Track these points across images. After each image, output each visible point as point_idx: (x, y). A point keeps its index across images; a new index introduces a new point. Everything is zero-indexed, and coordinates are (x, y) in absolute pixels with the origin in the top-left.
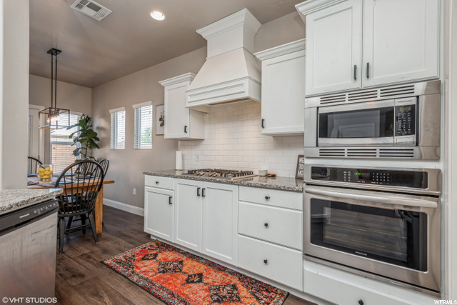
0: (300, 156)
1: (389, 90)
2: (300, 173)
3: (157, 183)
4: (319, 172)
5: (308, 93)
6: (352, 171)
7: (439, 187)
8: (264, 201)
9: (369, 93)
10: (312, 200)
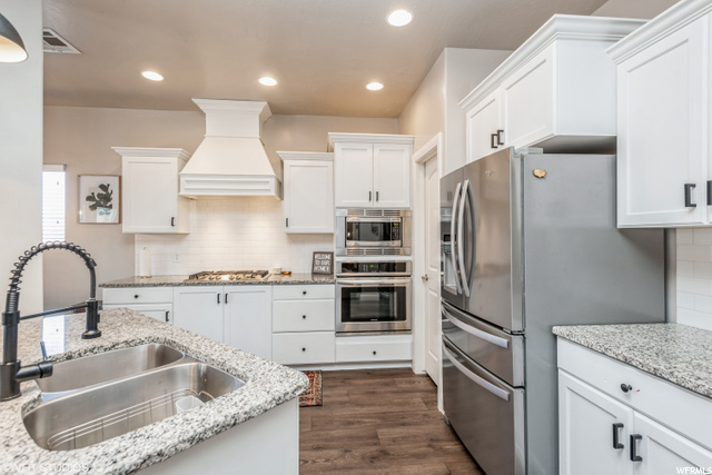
0: (315, 253)
1: (389, 212)
2: (316, 268)
3: (136, 297)
4: (347, 267)
5: (337, 205)
6: (369, 264)
7: (411, 271)
8: (302, 296)
9: (378, 212)
10: (343, 289)
